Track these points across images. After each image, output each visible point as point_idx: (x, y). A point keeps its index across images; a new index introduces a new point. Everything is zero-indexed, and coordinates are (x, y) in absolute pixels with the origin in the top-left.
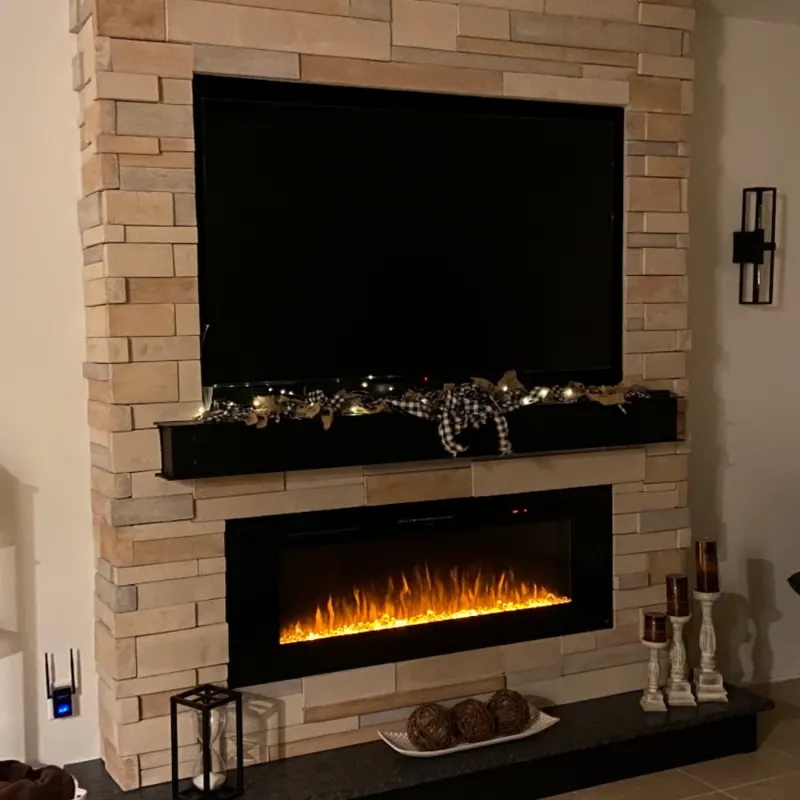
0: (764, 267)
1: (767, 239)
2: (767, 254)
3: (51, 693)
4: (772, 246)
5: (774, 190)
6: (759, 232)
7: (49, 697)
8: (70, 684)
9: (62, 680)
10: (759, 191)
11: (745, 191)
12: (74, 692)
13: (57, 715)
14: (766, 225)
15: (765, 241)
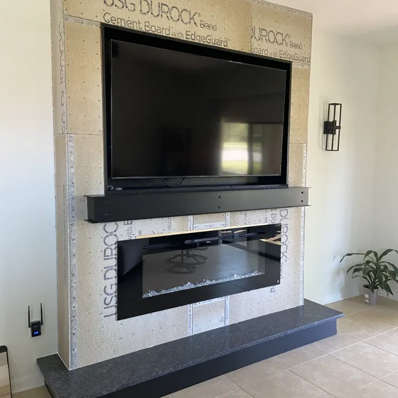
0: (336, 136)
1: (338, 125)
2: (337, 131)
3: (30, 325)
4: (339, 128)
5: (341, 105)
6: (334, 122)
7: (29, 327)
8: (40, 320)
9: (36, 318)
10: (335, 104)
11: (330, 104)
12: (42, 324)
13: (33, 335)
14: (337, 119)
15: (337, 125)
